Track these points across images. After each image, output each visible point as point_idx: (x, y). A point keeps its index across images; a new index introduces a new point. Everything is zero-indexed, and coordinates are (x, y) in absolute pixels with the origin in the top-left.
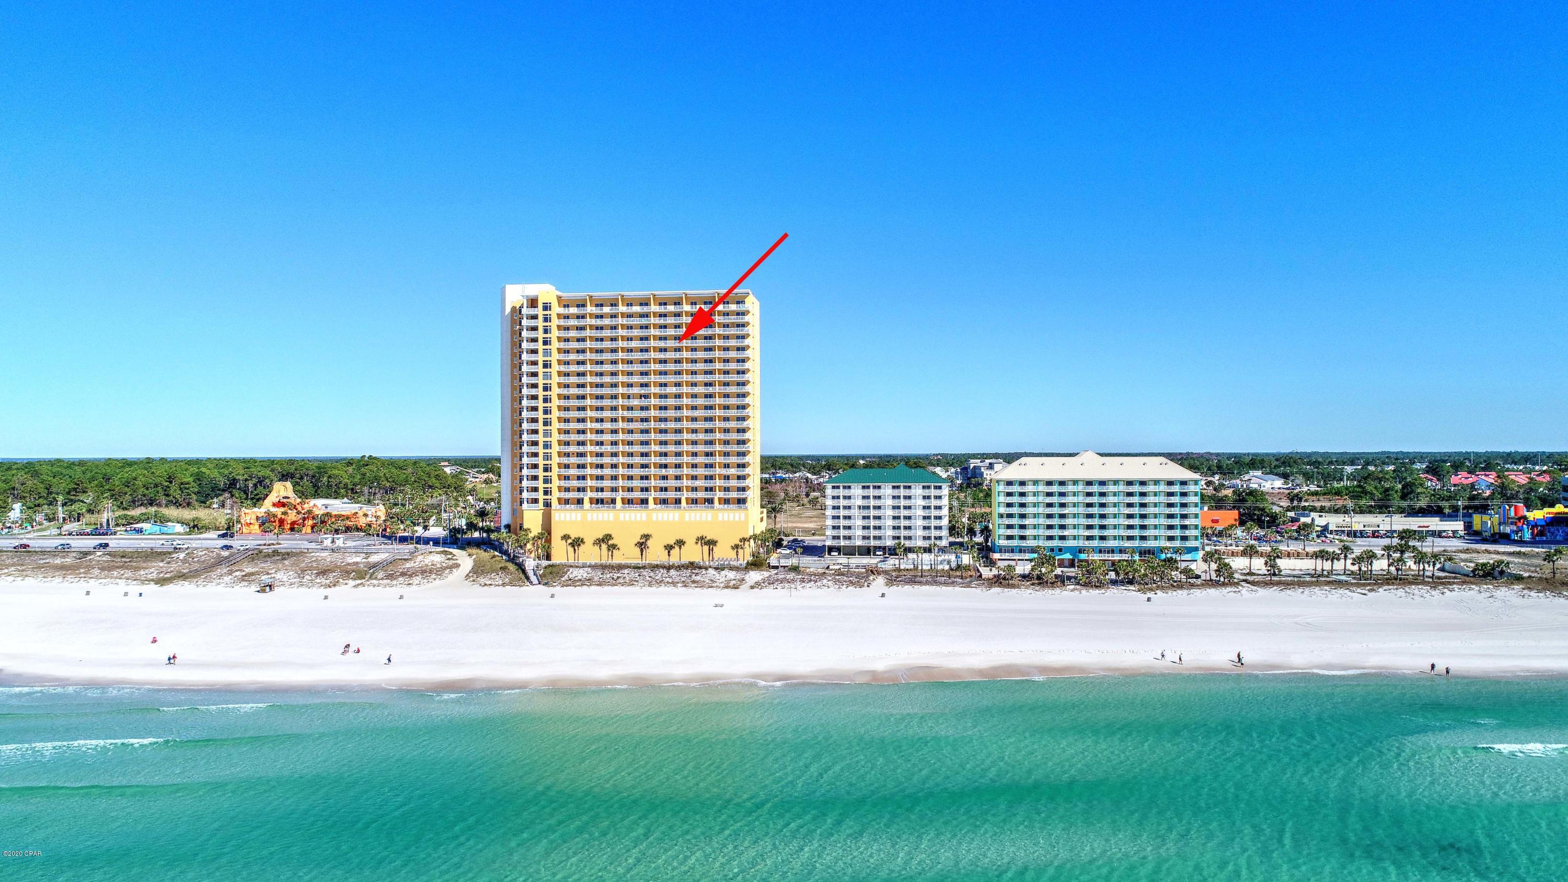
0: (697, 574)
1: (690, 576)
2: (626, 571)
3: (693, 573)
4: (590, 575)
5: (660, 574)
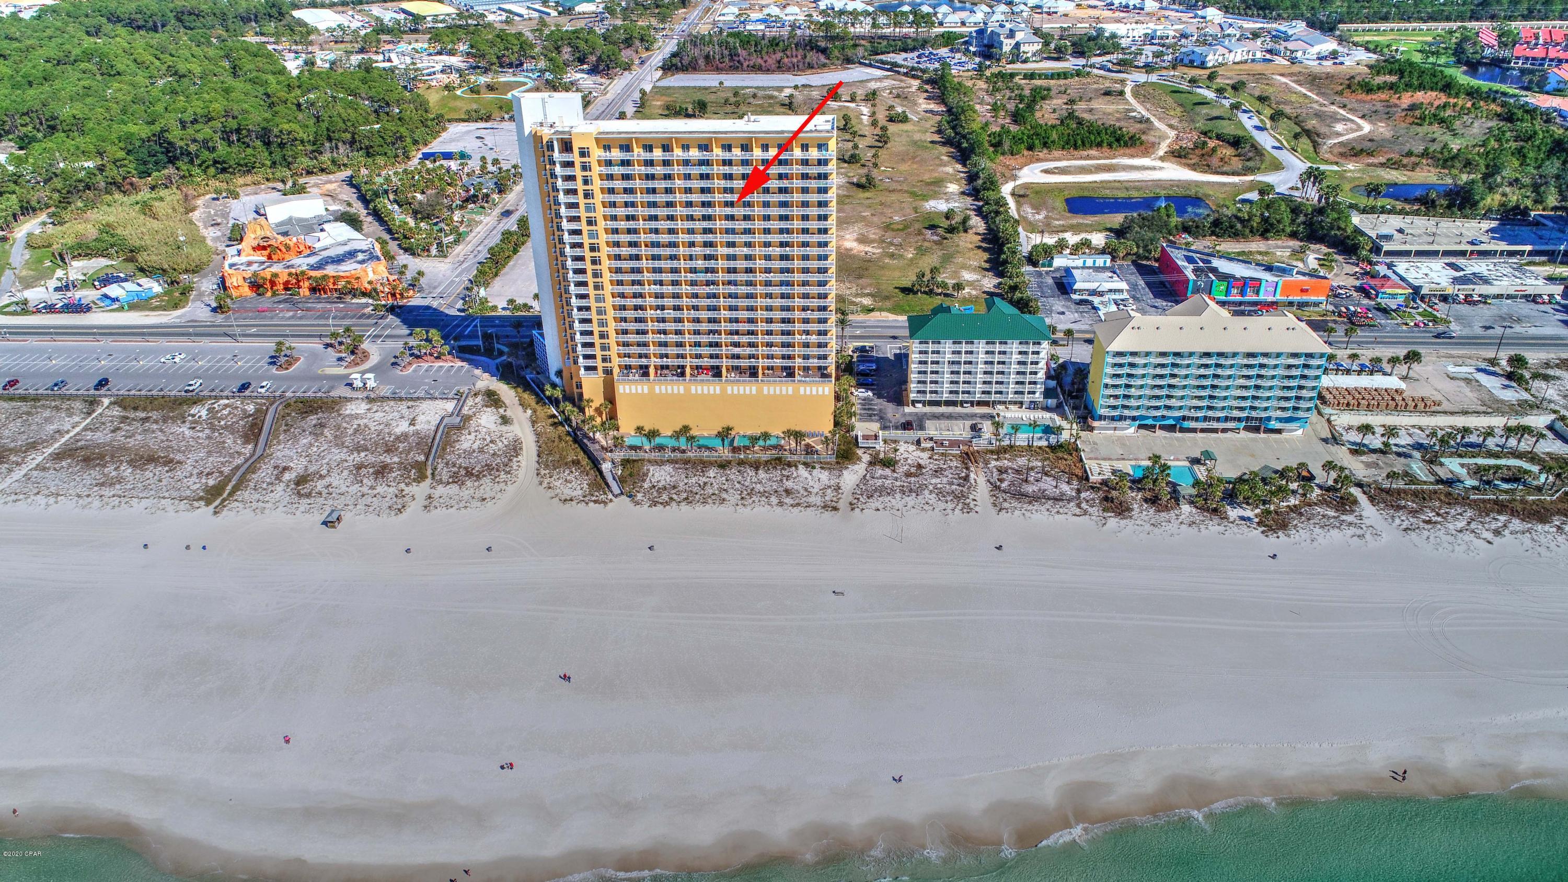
0: (788, 478)
1: (781, 482)
2: (712, 472)
3: (784, 477)
4: (673, 480)
5: (749, 478)
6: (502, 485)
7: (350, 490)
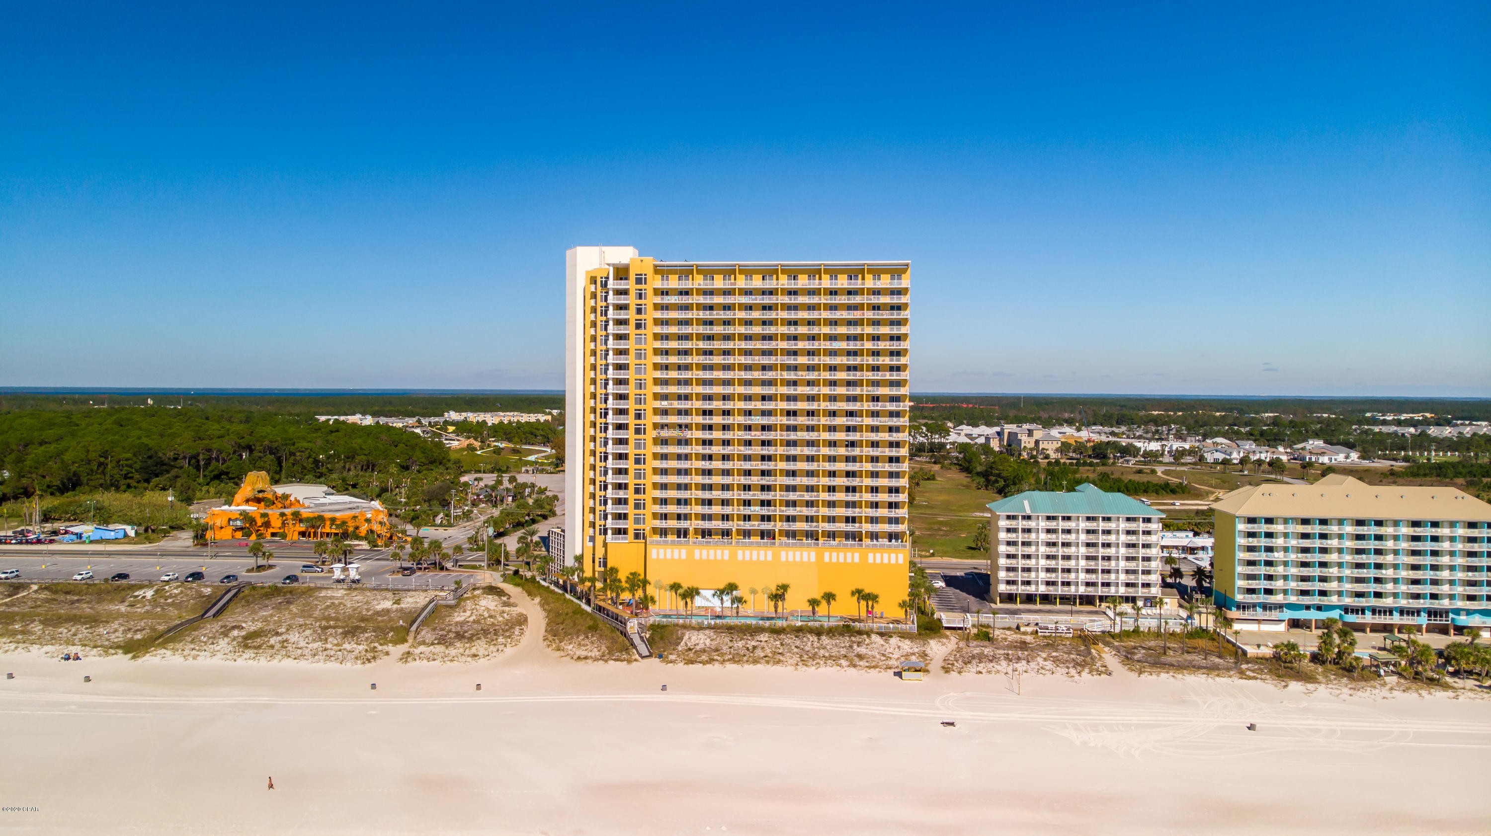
0: (859, 644)
1: (851, 647)
2: (764, 637)
3: (854, 642)
4: (714, 643)
5: (809, 644)
6: (501, 647)
7: (310, 646)
